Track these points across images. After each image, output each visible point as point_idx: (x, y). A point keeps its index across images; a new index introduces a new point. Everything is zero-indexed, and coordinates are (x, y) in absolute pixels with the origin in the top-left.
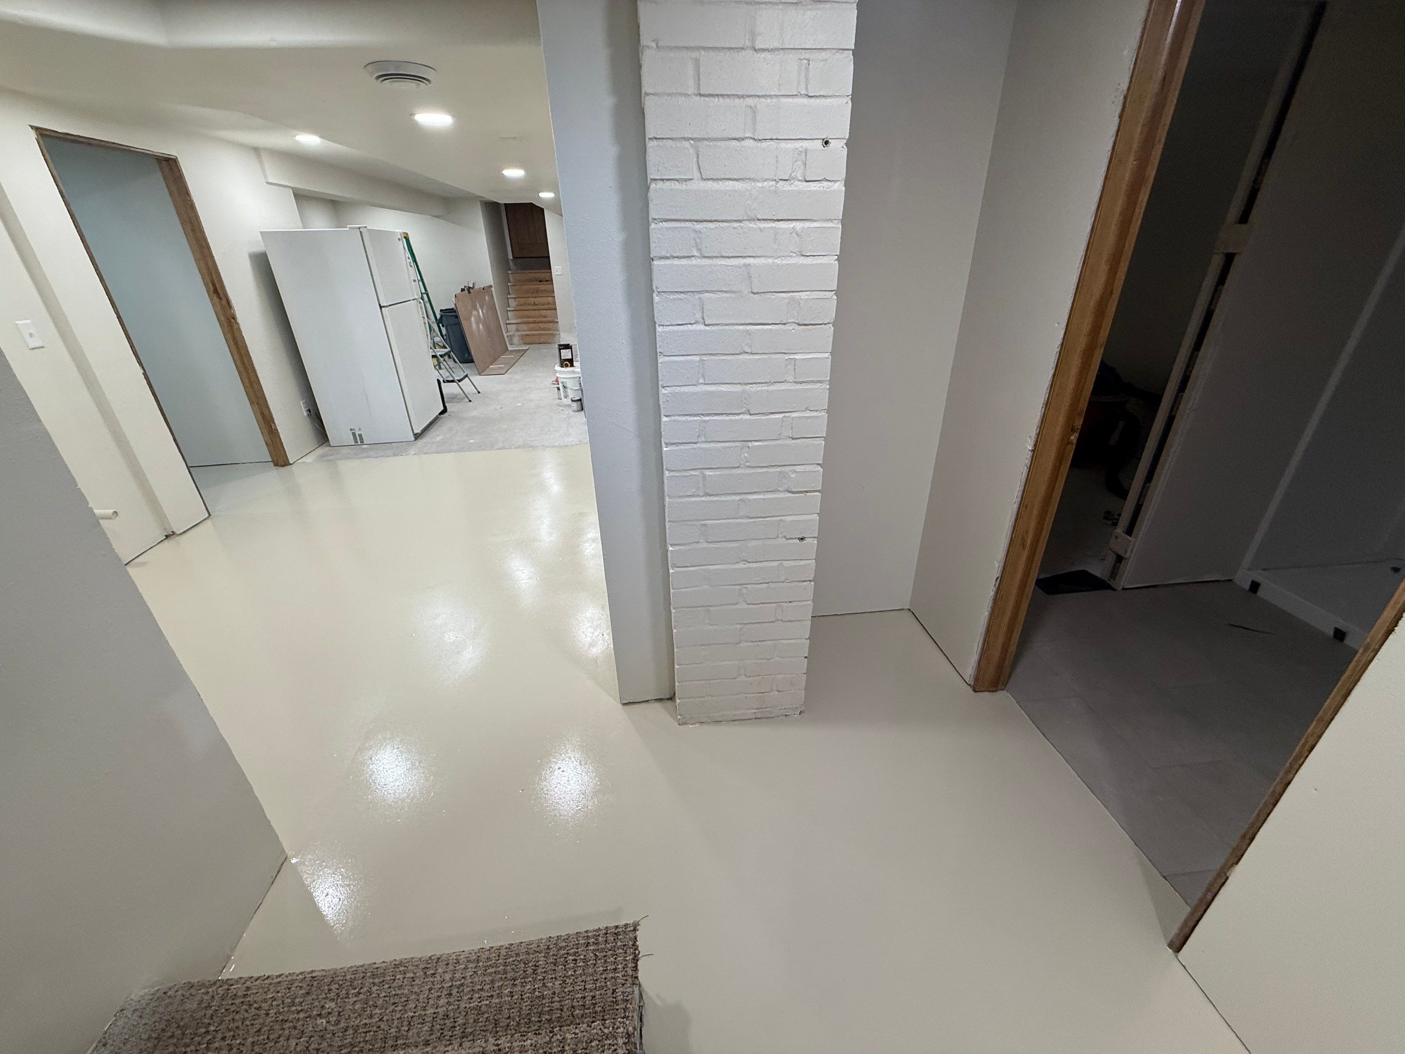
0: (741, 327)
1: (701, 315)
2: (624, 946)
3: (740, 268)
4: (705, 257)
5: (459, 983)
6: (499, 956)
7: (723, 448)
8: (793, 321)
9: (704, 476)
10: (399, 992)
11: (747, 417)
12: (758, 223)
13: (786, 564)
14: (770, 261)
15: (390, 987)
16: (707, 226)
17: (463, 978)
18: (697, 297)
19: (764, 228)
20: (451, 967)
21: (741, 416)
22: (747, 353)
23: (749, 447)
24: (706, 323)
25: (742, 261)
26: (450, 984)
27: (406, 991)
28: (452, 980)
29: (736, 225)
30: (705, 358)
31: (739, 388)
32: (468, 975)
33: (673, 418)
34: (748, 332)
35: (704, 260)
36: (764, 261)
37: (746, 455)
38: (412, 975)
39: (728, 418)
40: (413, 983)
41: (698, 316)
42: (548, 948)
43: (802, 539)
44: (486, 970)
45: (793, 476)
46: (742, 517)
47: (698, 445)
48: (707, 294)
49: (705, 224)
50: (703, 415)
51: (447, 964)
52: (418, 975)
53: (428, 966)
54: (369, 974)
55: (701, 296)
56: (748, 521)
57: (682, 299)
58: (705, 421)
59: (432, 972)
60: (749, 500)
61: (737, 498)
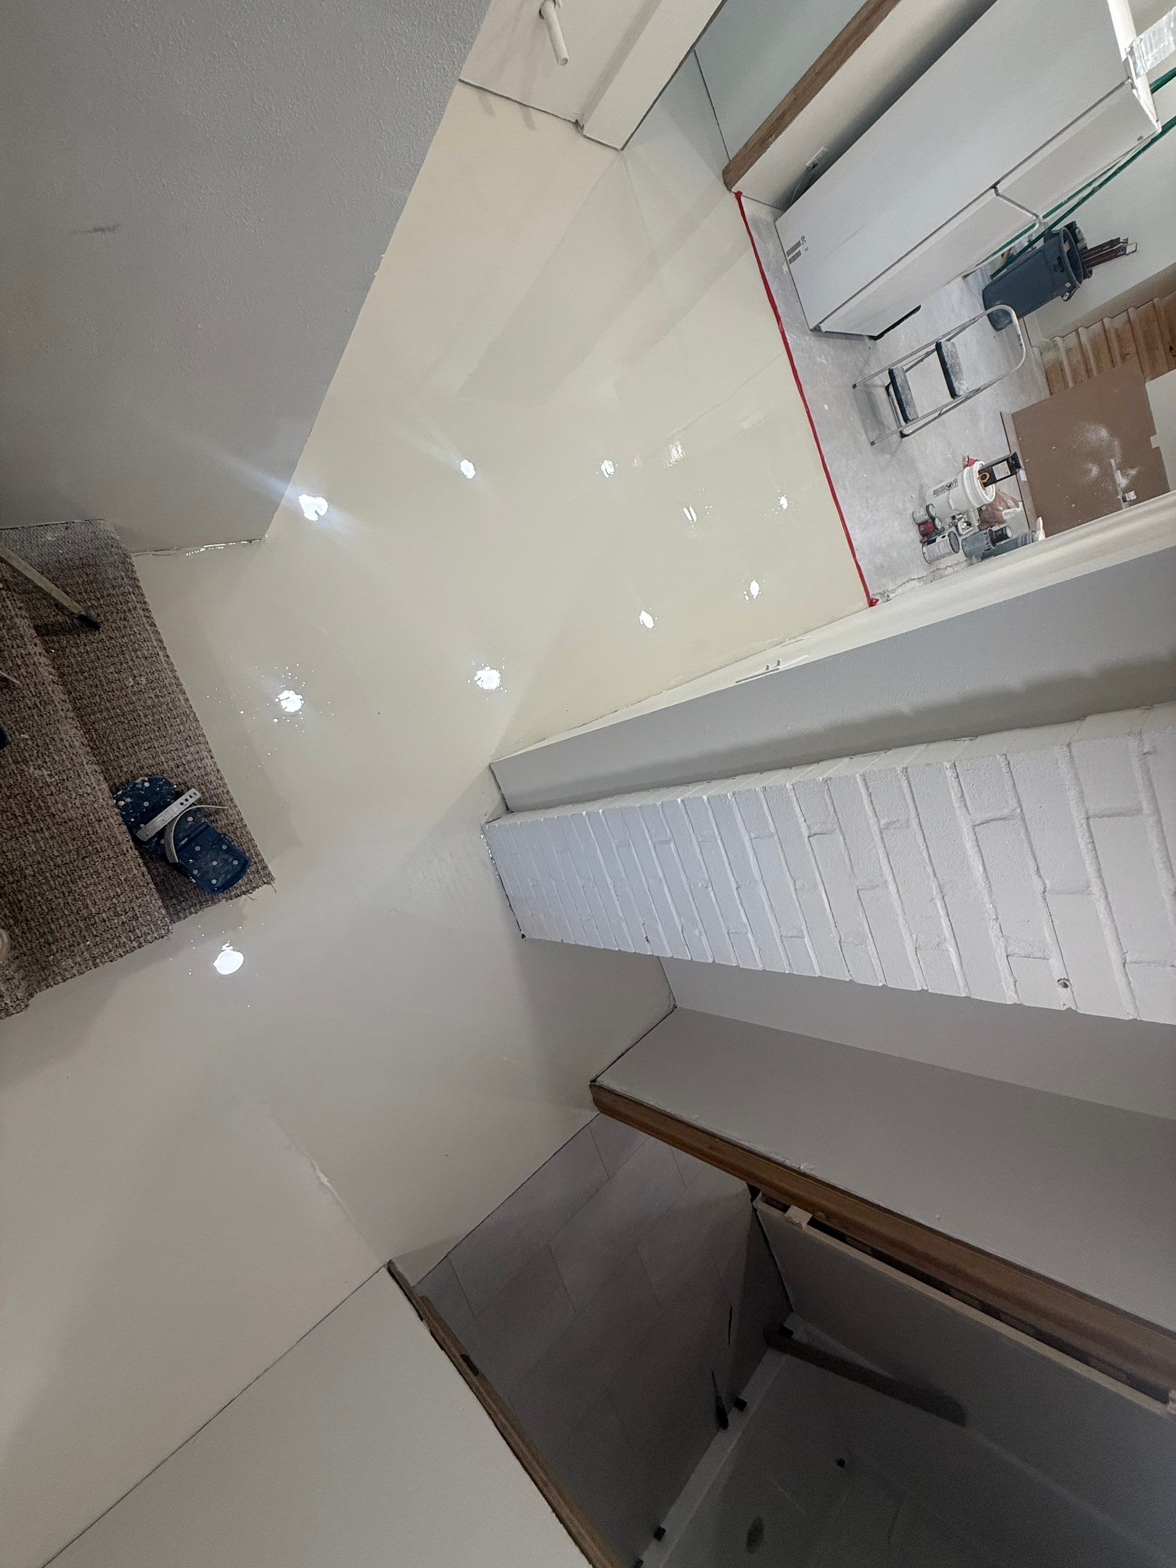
0: (818, 877)
1: (818, 831)
2: (251, 881)
3: (881, 875)
4: (881, 833)
5: (187, 768)
6: (215, 789)
7: (699, 861)
8: (842, 936)
9: (668, 842)
10: (168, 726)
11: (734, 886)
12: (939, 896)
13: (624, 925)
14: (899, 911)
15: (169, 718)
16: (917, 835)
17: (192, 770)
18: (836, 826)
19: (936, 905)
20: (196, 756)
21: (733, 879)
22: (795, 884)
23: (707, 887)
24: (810, 838)
25: (890, 878)
26: (185, 763)
27: (170, 732)
28: (189, 762)
29: (929, 869)
30: (776, 838)
31: (757, 875)
32: (196, 773)
33: (709, 806)
34: (816, 885)
35: (878, 833)
36: (896, 904)
37: (700, 885)
38: (182, 730)
39: (727, 865)
40: (177, 734)
41: (815, 829)
42: (232, 824)
43: (647, 940)
44: (202, 784)
45: (697, 933)
46: (647, 881)
47: (693, 836)
48: (841, 838)
49: (919, 833)
50: (721, 838)
51: (198, 752)
52: (184, 734)
53: (192, 739)
54: (173, 696)
55: (838, 830)
56: (646, 887)
57: (827, 809)
58: (716, 841)
59: (189, 744)
60: (662, 888)
61: (662, 877)
